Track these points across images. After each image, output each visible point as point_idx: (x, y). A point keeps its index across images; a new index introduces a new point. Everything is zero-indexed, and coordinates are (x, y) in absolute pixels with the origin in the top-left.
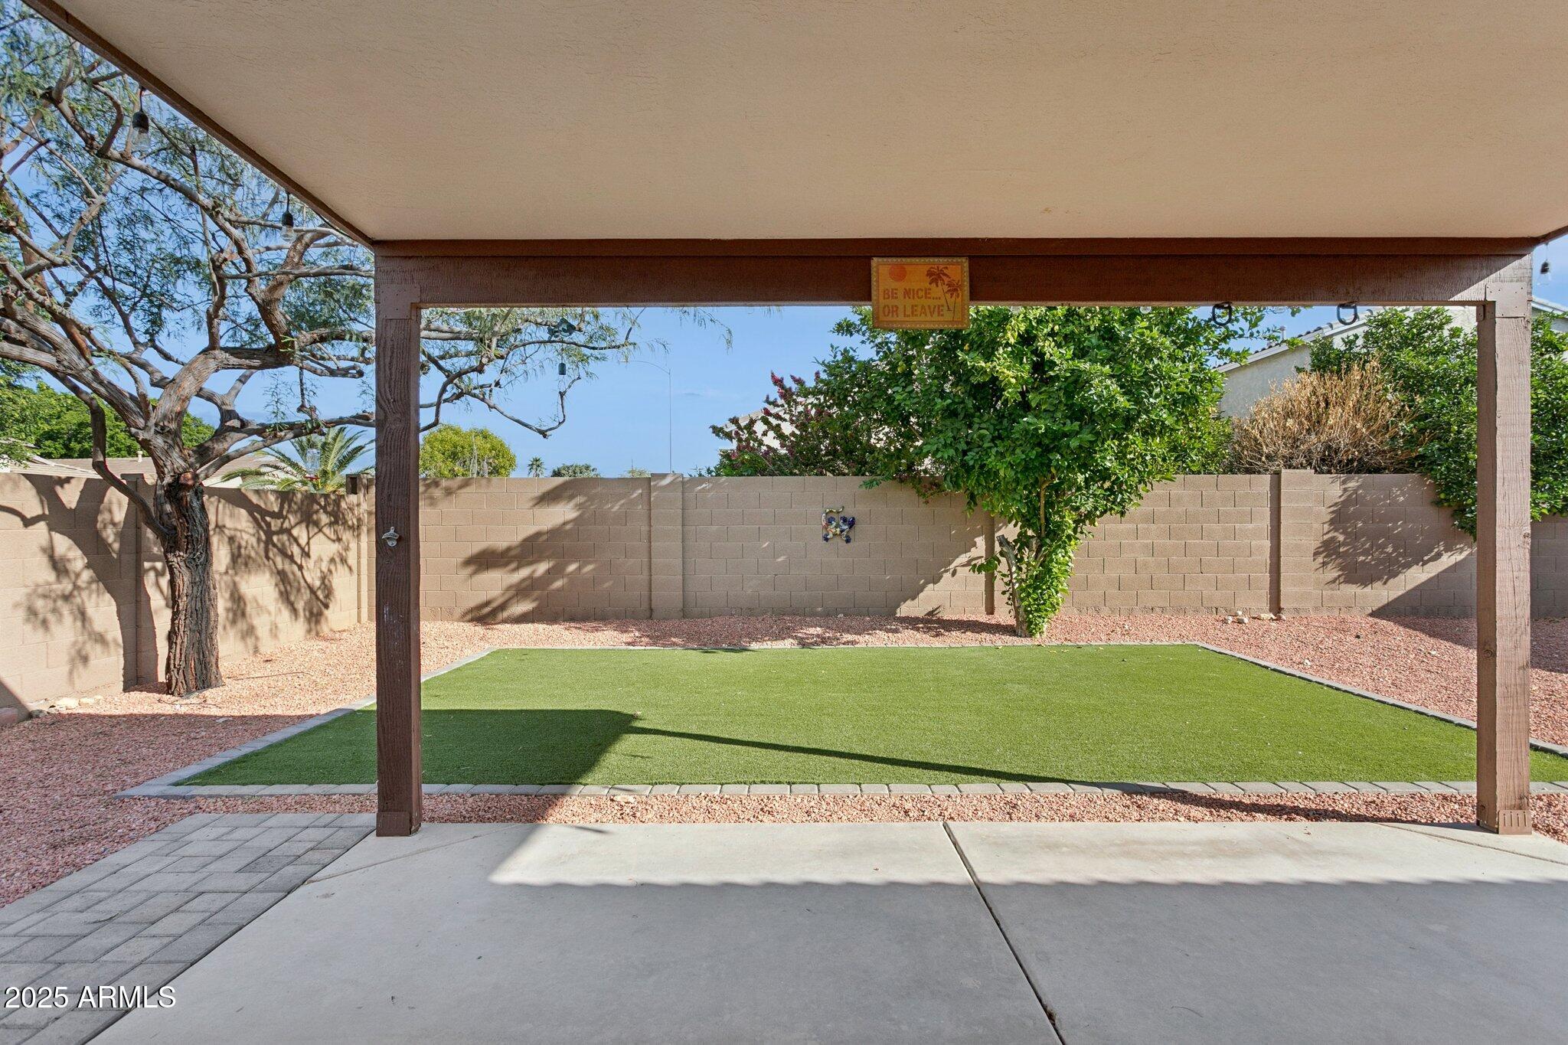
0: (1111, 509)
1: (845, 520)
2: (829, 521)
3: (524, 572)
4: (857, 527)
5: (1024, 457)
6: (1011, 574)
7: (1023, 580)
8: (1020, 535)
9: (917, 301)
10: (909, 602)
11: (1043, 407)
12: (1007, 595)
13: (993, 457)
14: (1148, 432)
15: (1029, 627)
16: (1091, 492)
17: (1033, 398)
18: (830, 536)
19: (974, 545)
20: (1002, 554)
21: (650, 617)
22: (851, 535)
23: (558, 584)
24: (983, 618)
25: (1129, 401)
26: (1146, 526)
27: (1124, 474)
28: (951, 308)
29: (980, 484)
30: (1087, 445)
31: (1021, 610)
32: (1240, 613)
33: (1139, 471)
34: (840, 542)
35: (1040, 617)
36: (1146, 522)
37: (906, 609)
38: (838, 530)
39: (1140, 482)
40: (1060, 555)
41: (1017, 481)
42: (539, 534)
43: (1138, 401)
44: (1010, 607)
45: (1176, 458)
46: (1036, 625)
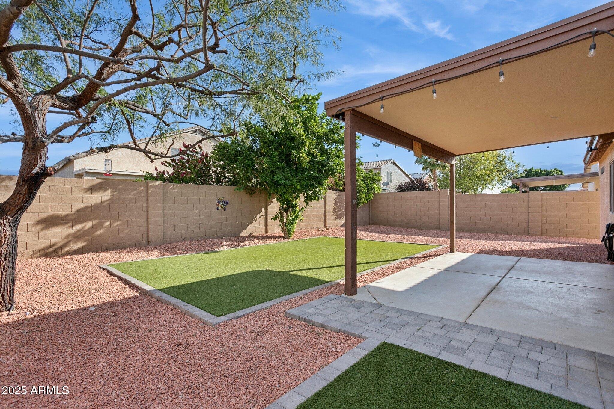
1: (225, 202)
2: (219, 202)
3: (78, 227)
4: (229, 205)
7: (286, 221)
10: (244, 231)
12: (281, 226)
18: (220, 208)
19: (262, 211)
21: (148, 245)
22: (227, 208)
23: (99, 233)
24: (265, 234)
31: (286, 230)
34: (223, 210)
35: (291, 232)
37: (244, 233)
38: (222, 206)
42: (86, 208)
46: (290, 234)
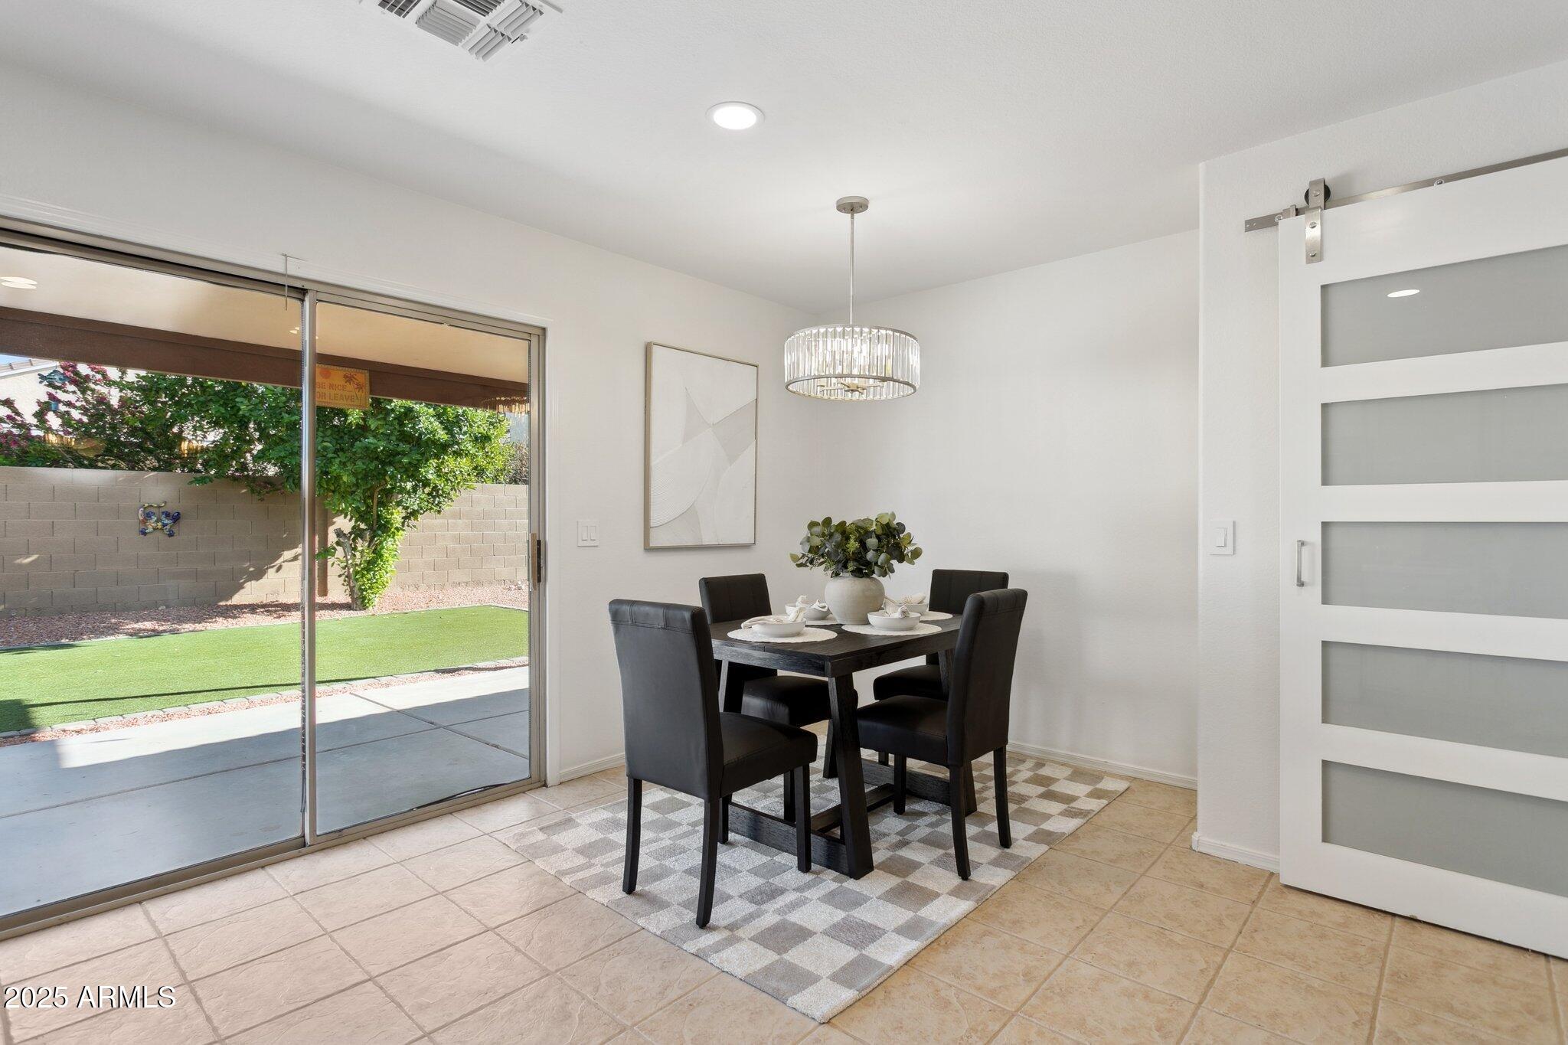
0: (431, 508)
1: (167, 515)
2: (149, 516)
4: (183, 522)
5: (365, 467)
6: (347, 561)
7: (356, 565)
8: (353, 528)
9: (337, 392)
10: (242, 590)
11: (381, 431)
12: (343, 577)
13: (336, 466)
14: (458, 454)
15: (363, 601)
16: (417, 496)
17: (373, 424)
18: (150, 529)
20: (338, 543)
22: (175, 530)
25: (447, 434)
26: (454, 521)
27: (440, 484)
28: (359, 397)
29: (321, 486)
30: (415, 462)
31: (356, 589)
32: (520, 583)
33: (452, 482)
34: (162, 536)
35: (372, 593)
36: (454, 518)
38: (160, 524)
39: (452, 490)
40: (390, 543)
41: (357, 485)
43: (453, 436)
44: (346, 587)
45: (477, 474)
46: (369, 600)
